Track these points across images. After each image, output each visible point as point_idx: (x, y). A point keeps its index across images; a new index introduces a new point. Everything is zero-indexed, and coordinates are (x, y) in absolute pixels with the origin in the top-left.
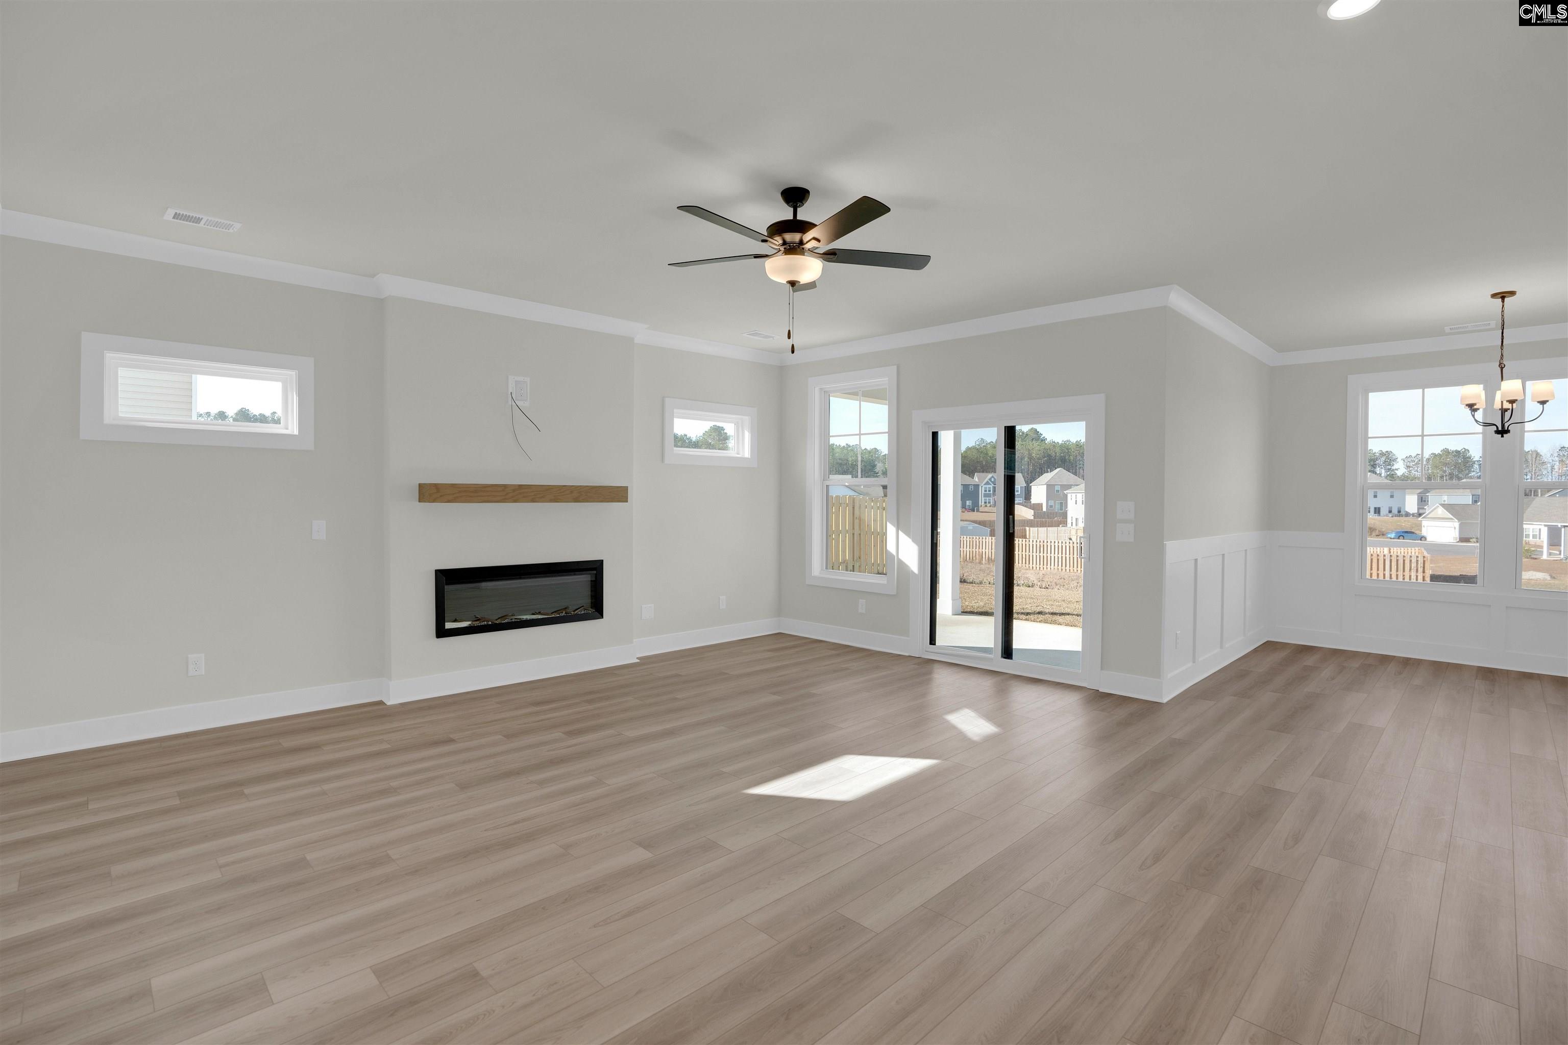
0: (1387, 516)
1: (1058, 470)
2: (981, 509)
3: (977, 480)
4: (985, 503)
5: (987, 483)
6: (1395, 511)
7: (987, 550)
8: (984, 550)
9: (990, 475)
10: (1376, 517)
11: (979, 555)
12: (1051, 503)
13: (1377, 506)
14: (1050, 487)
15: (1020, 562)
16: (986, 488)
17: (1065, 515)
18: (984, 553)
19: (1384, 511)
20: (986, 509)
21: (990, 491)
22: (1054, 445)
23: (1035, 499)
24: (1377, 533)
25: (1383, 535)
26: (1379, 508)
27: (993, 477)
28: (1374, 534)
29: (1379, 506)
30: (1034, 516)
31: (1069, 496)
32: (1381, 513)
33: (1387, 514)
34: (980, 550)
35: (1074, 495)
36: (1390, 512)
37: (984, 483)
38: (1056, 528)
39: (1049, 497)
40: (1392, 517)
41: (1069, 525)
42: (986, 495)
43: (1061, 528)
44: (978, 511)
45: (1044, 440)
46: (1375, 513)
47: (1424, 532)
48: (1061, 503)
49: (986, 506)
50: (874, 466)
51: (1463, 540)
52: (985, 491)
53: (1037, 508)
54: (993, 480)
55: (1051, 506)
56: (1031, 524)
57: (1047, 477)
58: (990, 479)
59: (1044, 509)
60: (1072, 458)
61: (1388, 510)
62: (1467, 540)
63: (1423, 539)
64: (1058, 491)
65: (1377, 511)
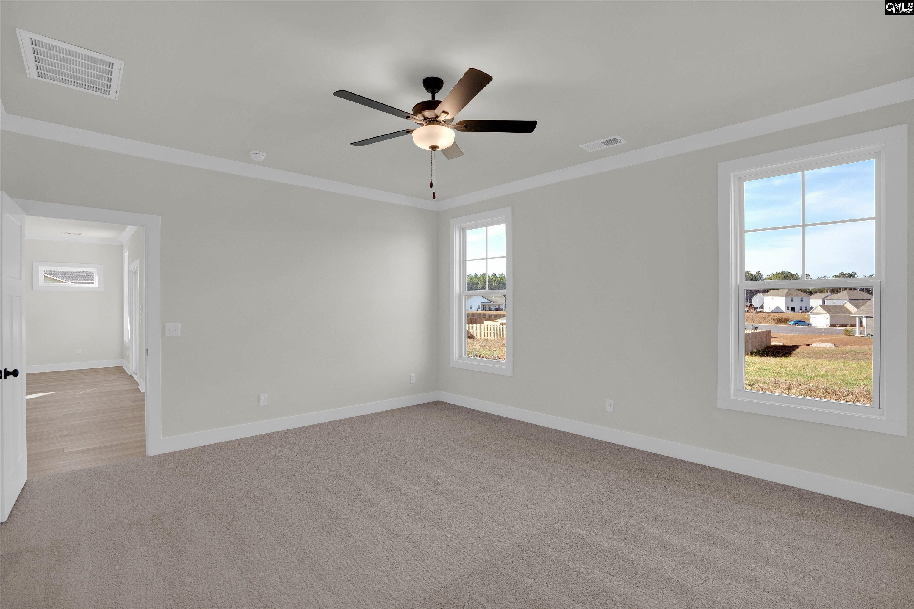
6: (804, 309)
10: (792, 313)
13: (793, 306)
19: (797, 309)
26: (794, 308)
29: (794, 306)
32: (796, 310)
33: (799, 311)
36: (801, 309)
40: (801, 312)
46: (792, 310)
47: (811, 321)
51: (832, 325)
61: (799, 308)
62: (834, 325)
63: (809, 325)
65: (793, 309)
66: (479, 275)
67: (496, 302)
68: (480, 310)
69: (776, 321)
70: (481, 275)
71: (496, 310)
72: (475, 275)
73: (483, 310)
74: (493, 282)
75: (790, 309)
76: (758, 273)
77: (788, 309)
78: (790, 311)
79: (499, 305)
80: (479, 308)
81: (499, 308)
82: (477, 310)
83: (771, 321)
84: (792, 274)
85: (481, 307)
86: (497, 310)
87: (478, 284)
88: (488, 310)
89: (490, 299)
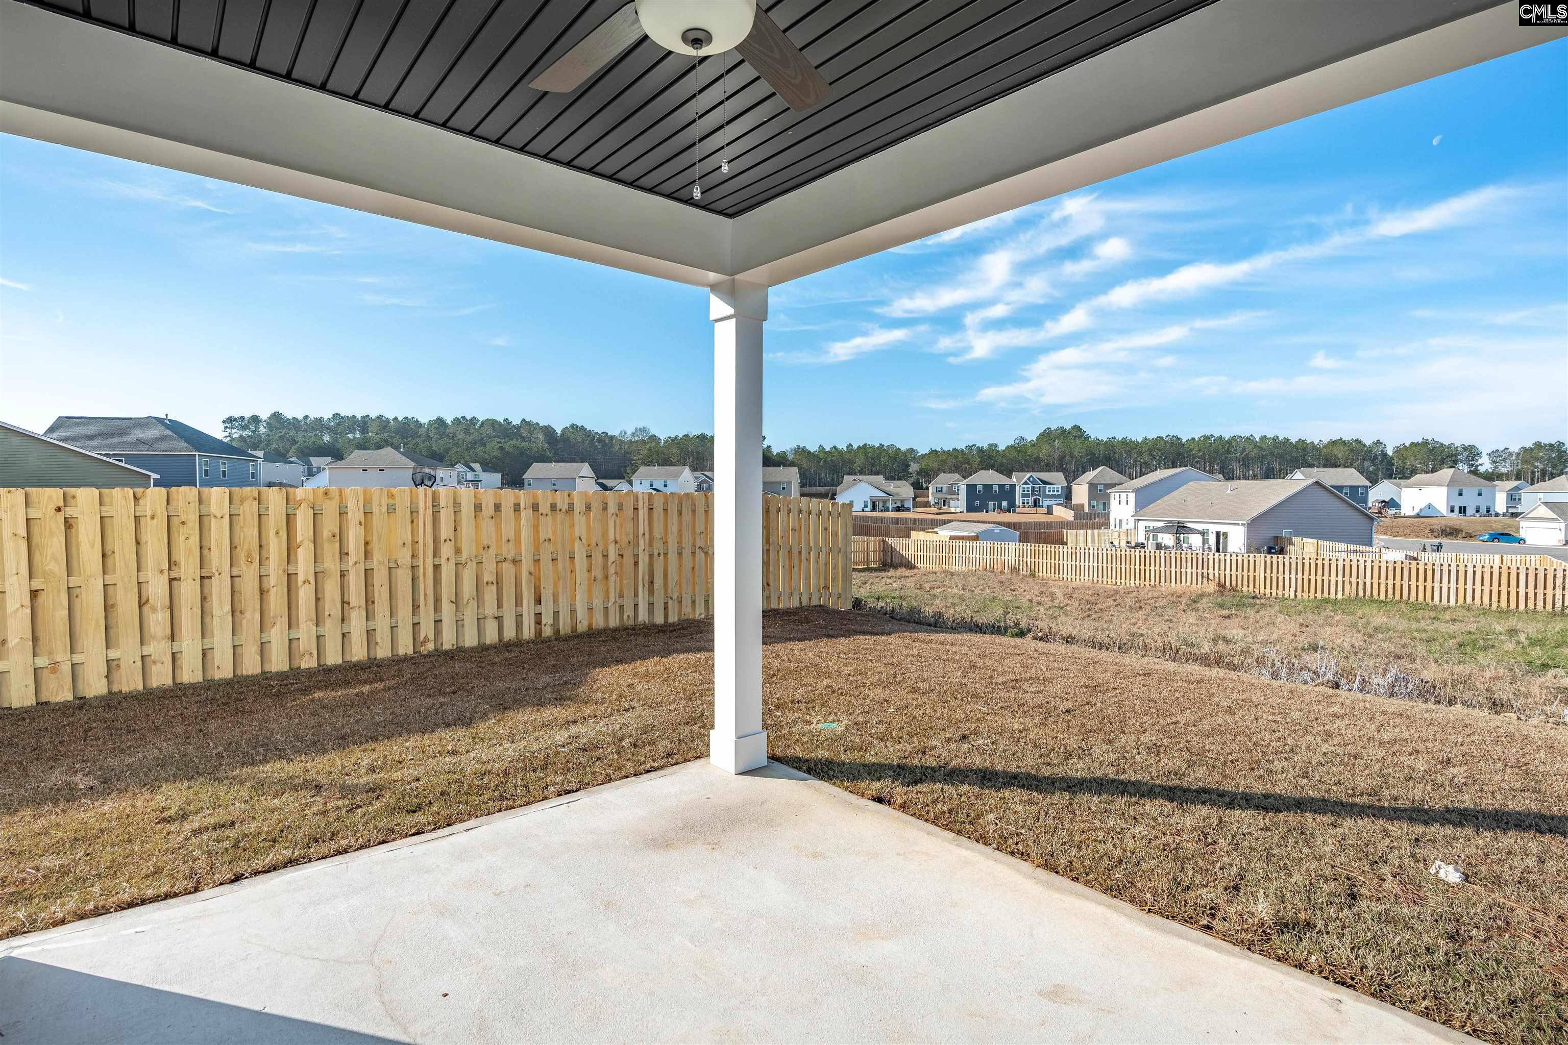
0: (1474, 515)
1: (1101, 468)
2: (1017, 510)
3: (1015, 480)
4: (1024, 503)
5: (1025, 483)
6: (1483, 510)
7: (1010, 558)
8: (1006, 558)
9: (1029, 475)
10: (1462, 516)
11: (1001, 563)
12: (1094, 503)
13: (1462, 505)
14: (1092, 486)
15: (1049, 572)
16: (1024, 488)
17: (1107, 516)
18: (1006, 561)
19: (1470, 511)
20: (1025, 510)
21: (1028, 491)
22: (1098, 442)
23: (1075, 500)
24: (1464, 535)
25: (1471, 537)
26: (1465, 508)
27: (1031, 476)
28: (1460, 536)
29: (1465, 505)
30: (1075, 517)
31: (1112, 495)
32: (1468, 512)
34: (1002, 557)
35: (1117, 494)
36: (1477, 512)
37: (1022, 482)
38: (1096, 531)
39: (1091, 498)
40: (1479, 517)
41: (1112, 527)
42: (1024, 496)
43: (1103, 531)
44: (1014, 512)
45: (1088, 437)
46: (1460, 512)
47: (1525, 535)
48: (1105, 504)
49: (1024, 507)
50: (908, 466)
51: (1567, 543)
52: (1024, 491)
53: (1078, 509)
54: (1031, 479)
55: (1093, 507)
56: (1069, 525)
57: (1090, 475)
58: (1029, 479)
59: (1086, 510)
60: (1117, 456)
61: (1475, 510)
63: (1523, 542)
64: (1101, 491)
65: (1463, 510)
66: (855, 447)
67: (898, 494)
68: (868, 509)
69: (1436, 534)
70: (859, 447)
71: (897, 511)
72: (847, 447)
73: (874, 508)
74: (882, 459)
75: (1457, 510)
76: (1376, 444)
77: (1452, 511)
78: (1456, 515)
79: (902, 501)
80: (866, 506)
81: (903, 506)
82: (863, 510)
83: (1426, 532)
84: (1442, 444)
85: (870, 505)
86: (898, 509)
87: (855, 463)
88: (882, 511)
89: (887, 489)
